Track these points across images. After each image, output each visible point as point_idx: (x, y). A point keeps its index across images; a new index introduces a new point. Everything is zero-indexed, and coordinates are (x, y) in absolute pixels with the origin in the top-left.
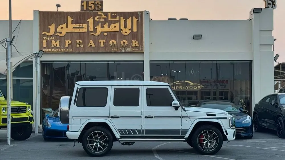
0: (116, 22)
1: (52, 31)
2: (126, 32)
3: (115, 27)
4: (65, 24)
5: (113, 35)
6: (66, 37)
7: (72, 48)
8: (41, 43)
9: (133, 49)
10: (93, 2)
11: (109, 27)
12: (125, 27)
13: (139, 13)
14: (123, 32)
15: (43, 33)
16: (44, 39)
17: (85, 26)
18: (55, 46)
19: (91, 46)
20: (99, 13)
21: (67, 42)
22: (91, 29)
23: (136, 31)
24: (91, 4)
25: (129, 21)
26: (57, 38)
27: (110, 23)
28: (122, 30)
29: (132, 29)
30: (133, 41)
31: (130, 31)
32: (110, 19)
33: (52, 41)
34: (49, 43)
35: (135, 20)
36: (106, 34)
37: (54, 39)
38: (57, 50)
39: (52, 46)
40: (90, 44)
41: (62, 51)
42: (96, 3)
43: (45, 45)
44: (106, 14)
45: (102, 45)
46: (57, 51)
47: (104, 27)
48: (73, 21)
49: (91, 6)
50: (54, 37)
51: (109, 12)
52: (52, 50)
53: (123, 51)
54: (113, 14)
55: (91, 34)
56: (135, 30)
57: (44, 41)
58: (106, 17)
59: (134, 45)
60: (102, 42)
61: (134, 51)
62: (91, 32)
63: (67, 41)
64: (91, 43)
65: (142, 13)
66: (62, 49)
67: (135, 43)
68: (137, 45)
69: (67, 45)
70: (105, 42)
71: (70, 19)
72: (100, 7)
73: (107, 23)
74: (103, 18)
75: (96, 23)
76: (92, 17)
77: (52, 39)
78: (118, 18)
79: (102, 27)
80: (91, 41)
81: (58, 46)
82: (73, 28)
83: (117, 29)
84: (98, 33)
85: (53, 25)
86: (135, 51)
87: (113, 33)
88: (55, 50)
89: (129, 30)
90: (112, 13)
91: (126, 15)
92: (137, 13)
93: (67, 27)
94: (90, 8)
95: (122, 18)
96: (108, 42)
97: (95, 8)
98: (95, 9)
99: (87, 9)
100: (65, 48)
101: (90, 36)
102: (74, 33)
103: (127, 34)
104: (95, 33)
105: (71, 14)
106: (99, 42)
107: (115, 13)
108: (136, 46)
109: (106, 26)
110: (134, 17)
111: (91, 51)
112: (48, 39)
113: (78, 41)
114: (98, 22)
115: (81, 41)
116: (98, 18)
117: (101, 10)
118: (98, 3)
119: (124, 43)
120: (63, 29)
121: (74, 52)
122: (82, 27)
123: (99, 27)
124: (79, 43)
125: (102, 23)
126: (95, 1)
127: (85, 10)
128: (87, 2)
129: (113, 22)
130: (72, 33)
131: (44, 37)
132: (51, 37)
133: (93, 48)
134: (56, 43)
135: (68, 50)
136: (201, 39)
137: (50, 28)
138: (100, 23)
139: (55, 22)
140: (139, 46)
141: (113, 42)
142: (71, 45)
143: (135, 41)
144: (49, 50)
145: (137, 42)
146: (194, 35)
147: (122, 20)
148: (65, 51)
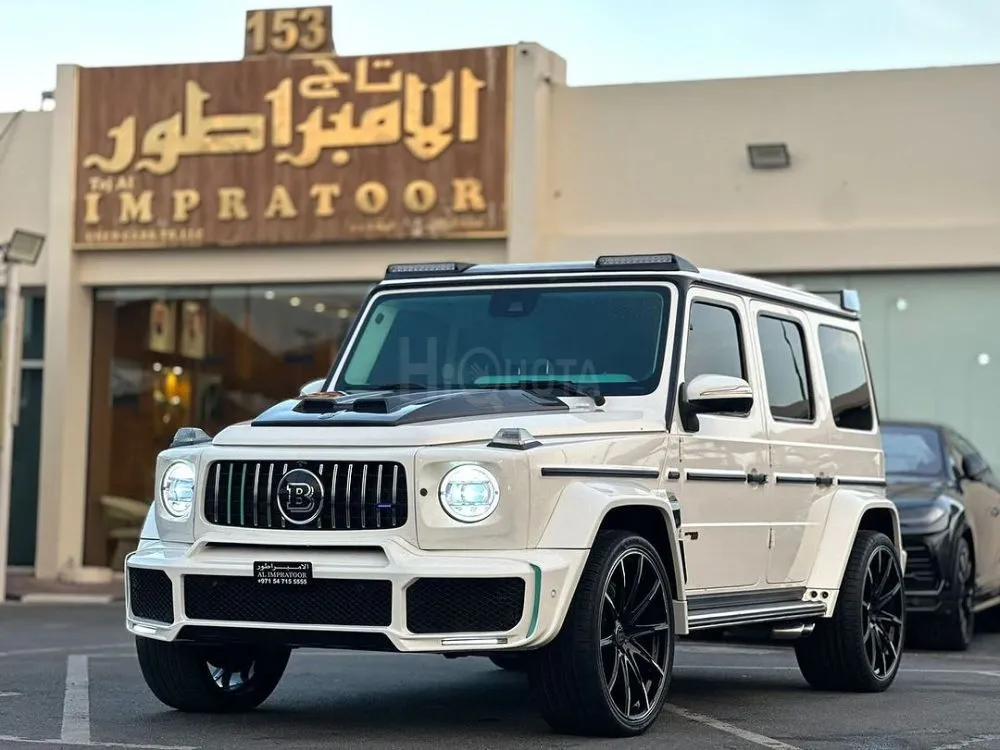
0: (386, 98)
1: (124, 153)
2: (428, 145)
3: (381, 122)
4: (177, 118)
5: (374, 161)
6: (179, 176)
7: (202, 224)
8: (80, 207)
9: (458, 221)
10: (292, 15)
11: (356, 122)
12: (427, 119)
13: (490, 54)
14: (415, 145)
15: (89, 161)
16: (94, 187)
17: (256, 122)
18: (134, 218)
19: (278, 213)
20: (315, 62)
21: (185, 199)
22: (282, 136)
23: (475, 138)
24: (285, 20)
25: (443, 90)
26: (146, 181)
27: (363, 104)
28: (411, 135)
29: (454, 129)
30: (460, 185)
31: (448, 139)
32: (362, 86)
33: (123, 195)
34: (109, 204)
35: (470, 85)
36: (341, 157)
37: (130, 186)
38: (144, 235)
39: (121, 220)
42: (304, 16)
43: (92, 216)
44: (347, 64)
45: (325, 208)
46: (144, 243)
47: (334, 125)
48: (210, 103)
49: (285, 33)
50: (130, 179)
51: (361, 58)
52: (121, 238)
53: (417, 232)
54: (378, 65)
55: (282, 157)
56: (468, 132)
57: (92, 199)
58: (344, 78)
59: (460, 204)
60: (325, 192)
61: (464, 231)
62: (283, 149)
63: (180, 196)
64: (278, 202)
65: (502, 51)
66: (164, 233)
67: (469, 195)
68: (478, 202)
69: (180, 214)
70: (337, 192)
71: (195, 96)
72: (319, 32)
73: (348, 108)
74: (337, 85)
75: (301, 109)
76: (286, 85)
77: (124, 186)
78: (394, 84)
79: (328, 125)
80: (281, 193)
81: (146, 216)
82: (208, 134)
83: (391, 132)
84: (310, 156)
85: (130, 123)
86: (469, 230)
87: (375, 151)
88: (136, 238)
89: (442, 133)
90: (371, 59)
91: (428, 66)
92: (480, 53)
93: (183, 131)
94: (277, 43)
95: (412, 78)
96: (349, 191)
97: (298, 42)
98: (297, 47)
99: (268, 47)
100: (174, 224)
101: (278, 168)
103: (433, 152)
104: (298, 153)
105: (203, 73)
106: (313, 194)
107: (383, 57)
108: (471, 207)
109: (343, 118)
110: (467, 73)
111: (281, 236)
112: (107, 185)
113: (225, 193)
114: (313, 104)
115: (239, 193)
116: (315, 87)
117: (327, 45)
118: (311, 19)
119: (419, 191)
120: (170, 142)
121: (211, 239)
122: (245, 131)
123: (312, 126)
124: (231, 201)
125: (331, 106)
126: (299, 10)
127: (260, 53)
128: (269, 15)
129: (375, 100)
130: (206, 157)
131: (93, 182)
132: (122, 180)
133: (289, 223)
134: (137, 202)
135: (187, 234)
136: (788, 165)
137: (114, 138)
138: (319, 110)
139: (136, 108)
140: (484, 206)
141: (370, 192)
142: (199, 212)
143: (470, 182)
144: (110, 238)
145: (476, 187)
146: (749, 148)
147: (415, 88)
148: (172, 242)
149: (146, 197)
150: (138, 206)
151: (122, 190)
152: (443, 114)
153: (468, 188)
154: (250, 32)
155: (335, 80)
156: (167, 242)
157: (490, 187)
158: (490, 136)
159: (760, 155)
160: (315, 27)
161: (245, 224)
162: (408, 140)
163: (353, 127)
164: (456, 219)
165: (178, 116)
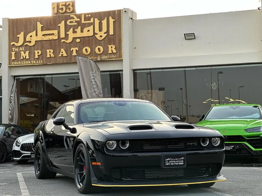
0: (89, 25)
1: (21, 42)
2: (101, 36)
3: (89, 31)
5: (86, 41)
6: (36, 47)
7: (42, 59)
8: (10, 55)
9: (110, 56)
10: (64, 4)
11: (82, 31)
12: (100, 30)
13: (116, 12)
14: (98, 37)
15: (12, 44)
16: (14, 50)
17: (56, 32)
18: (24, 58)
20: (71, 16)
21: (37, 53)
22: (62, 35)
23: (113, 34)
24: (62, 5)
25: (104, 22)
26: (27, 48)
27: (83, 27)
28: (97, 34)
29: (108, 32)
30: (110, 46)
31: (106, 34)
32: (83, 21)
34: (18, 54)
35: (111, 20)
36: (78, 40)
37: (23, 50)
38: (27, 62)
39: (21, 58)
40: (61, 54)
41: (32, 63)
42: (67, 4)
43: (13, 58)
44: (79, 16)
45: (74, 54)
46: (27, 64)
47: (76, 32)
48: (43, 27)
49: (62, 8)
50: (23, 48)
51: (83, 14)
52: (21, 62)
53: (99, 59)
54: (87, 16)
55: (62, 41)
56: (111, 32)
57: (13, 53)
58: (79, 20)
59: (110, 52)
60: (74, 49)
61: (111, 58)
62: (63, 38)
64: (62, 52)
65: (120, 11)
66: (32, 61)
67: (112, 49)
69: (36, 57)
70: (77, 49)
71: (39, 26)
73: (80, 27)
74: (76, 22)
75: (67, 28)
76: (63, 22)
77: (22, 50)
78: (92, 21)
79: (74, 32)
80: (63, 50)
81: (27, 57)
82: (43, 35)
83: (91, 34)
84: (70, 40)
85: (22, 33)
86: (113, 58)
87: (87, 38)
88: (25, 63)
89: (104, 33)
90: (85, 15)
91: (101, 16)
92: (114, 12)
93: (37, 35)
94: (60, 11)
95: (96, 19)
96: (81, 49)
97: (66, 10)
98: (66, 12)
99: (58, 12)
100: (35, 59)
101: (62, 43)
103: (102, 38)
104: (67, 40)
105: (41, 20)
106: (71, 50)
107: (88, 14)
108: (113, 52)
109: (79, 30)
110: (110, 17)
111: (63, 61)
112: (17, 50)
113: (48, 51)
114: (71, 26)
115: (52, 51)
116: (71, 22)
117: (73, 11)
118: (69, 4)
119: (99, 49)
120: (33, 38)
121: (45, 63)
122: (53, 34)
123: (70, 32)
124: (50, 53)
125: (75, 27)
127: (56, 14)
128: (58, 5)
129: (87, 25)
130: (43, 41)
131: (14, 48)
132: (21, 48)
133: (65, 58)
134: (25, 54)
135: (38, 62)
136: (195, 38)
137: (19, 37)
138: (72, 28)
139: (24, 30)
140: (116, 52)
141: (86, 49)
142: (41, 56)
143: (112, 46)
144: (18, 63)
145: (114, 47)
146: (184, 34)
147: (97, 21)
148: (35, 64)
149: (27, 52)
151: (21, 51)
152: (105, 29)
153: (112, 47)
154: (53, 8)
155: (76, 20)
156: (33, 63)
157: (117, 47)
158: (117, 34)
159: (187, 36)
160: (70, 7)
161: (53, 58)
162: (95, 35)
163: (81, 32)
164: (109, 56)
165: (35, 31)
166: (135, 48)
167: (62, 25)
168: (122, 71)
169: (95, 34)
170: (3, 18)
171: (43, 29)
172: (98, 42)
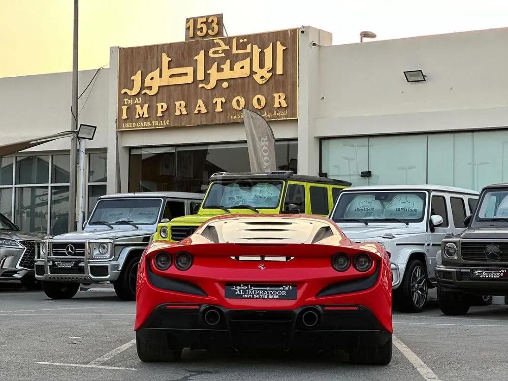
0: (245, 56)
1: (137, 87)
3: (242, 67)
5: (240, 85)
6: (159, 96)
7: (169, 118)
8: (120, 112)
9: (277, 112)
10: (204, 20)
11: (232, 69)
12: (262, 66)
13: (289, 32)
14: (257, 77)
15: (123, 92)
16: (126, 103)
17: (189, 70)
18: (141, 116)
19: (200, 111)
20: (215, 41)
21: (161, 107)
22: (201, 76)
23: (282, 73)
24: (202, 23)
25: (268, 52)
26: (147, 99)
27: (234, 60)
28: (256, 73)
29: (273, 69)
30: (276, 96)
31: (271, 74)
32: (234, 51)
33: (136, 106)
34: (132, 110)
35: (280, 48)
36: (225, 85)
37: (140, 102)
38: (145, 123)
39: (136, 117)
40: (197, 108)
41: (153, 125)
42: (210, 20)
43: (124, 116)
44: (228, 41)
45: (219, 109)
46: (146, 127)
47: (222, 70)
48: (172, 63)
49: (202, 28)
50: (140, 99)
51: (234, 37)
52: (136, 124)
54: (241, 41)
55: (201, 86)
56: (279, 71)
57: (125, 108)
58: (228, 48)
59: (277, 105)
60: (219, 100)
61: (278, 117)
62: (201, 81)
63: (159, 105)
64: (199, 106)
65: (294, 31)
66: (153, 122)
67: (280, 100)
69: (159, 114)
70: (224, 101)
71: (165, 59)
72: (216, 27)
73: (228, 61)
74: (223, 51)
76: (202, 52)
77: (138, 102)
78: (249, 50)
79: (220, 70)
80: (200, 102)
81: (146, 115)
82: (170, 76)
83: (246, 72)
84: (212, 84)
85: (139, 73)
86: (281, 117)
87: (239, 81)
88: (147, 124)
89: (268, 72)
90: (238, 38)
91: (262, 40)
92: (285, 32)
93: (161, 76)
95: (255, 47)
96: (229, 100)
97: (207, 32)
98: (207, 35)
99: (195, 35)
100: (157, 118)
101: (199, 90)
102: (172, 88)
103: (265, 81)
104: (207, 83)
105: (169, 48)
106: (214, 102)
107: (244, 37)
108: (281, 106)
109: (226, 66)
110: (278, 43)
111: (201, 122)
112: (130, 102)
113: (177, 103)
114: (214, 60)
115: (183, 103)
116: (215, 53)
117: (219, 33)
118: (213, 21)
119: (259, 100)
120: (155, 81)
121: (172, 125)
122: (186, 74)
123: (213, 70)
124: (180, 107)
125: (221, 62)
126: (208, 17)
127: (192, 38)
128: (195, 20)
129: (240, 57)
130: (170, 87)
131: (126, 100)
132: (137, 99)
133: (204, 115)
134: (142, 109)
135: (163, 123)
136: (425, 80)
137: (134, 80)
138: (216, 63)
139: (142, 66)
140: (286, 105)
141: (238, 100)
142: (167, 112)
143: (280, 94)
144: (132, 125)
145: (283, 96)
146: (404, 72)
147: (256, 51)
148: (157, 126)
149: (146, 106)
150: (142, 111)
151: (137, 104)
152: (268, 64)
153: (280, 97)
154: (188, 29)
155: (223, 49)
156: (155, 126)
157: (289, 96)
158: (289, 72)
159: (411, 76)
160: (214, 25)
161: (186, 117)
162: (253, 75)
163: (230, 70)
164: (275, 112)
165: (159, 69)
166: (323, 98)
167: (200, 58)
168: (296, 139)
169: (252, 72)
170: (111, 48)
171: (172, 66)
172: (258, 88)
